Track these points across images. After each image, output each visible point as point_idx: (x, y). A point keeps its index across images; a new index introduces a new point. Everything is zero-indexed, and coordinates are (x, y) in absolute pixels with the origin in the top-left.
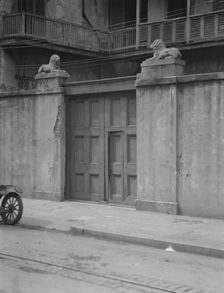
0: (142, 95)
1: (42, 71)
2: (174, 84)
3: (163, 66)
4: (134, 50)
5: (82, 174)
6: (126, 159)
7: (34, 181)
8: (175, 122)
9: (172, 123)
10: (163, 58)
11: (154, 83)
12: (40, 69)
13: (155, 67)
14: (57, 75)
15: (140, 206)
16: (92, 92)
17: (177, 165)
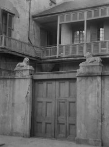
0: (81, 81)
1: (19, 66)
2: (100, 76)
3: (92, 66)
4: (55, 58)
5: (41, 123)
6: (68, 115)
7: (12, 126)
8: (100, 96)
9: (98, 96)
10: (92, 62)
11: (88, 75)
12: (18, 65)
13: (88, 67)
14: (29, 68)
15: (79, 142)
16: (49, 78)
17: (101, 119)
